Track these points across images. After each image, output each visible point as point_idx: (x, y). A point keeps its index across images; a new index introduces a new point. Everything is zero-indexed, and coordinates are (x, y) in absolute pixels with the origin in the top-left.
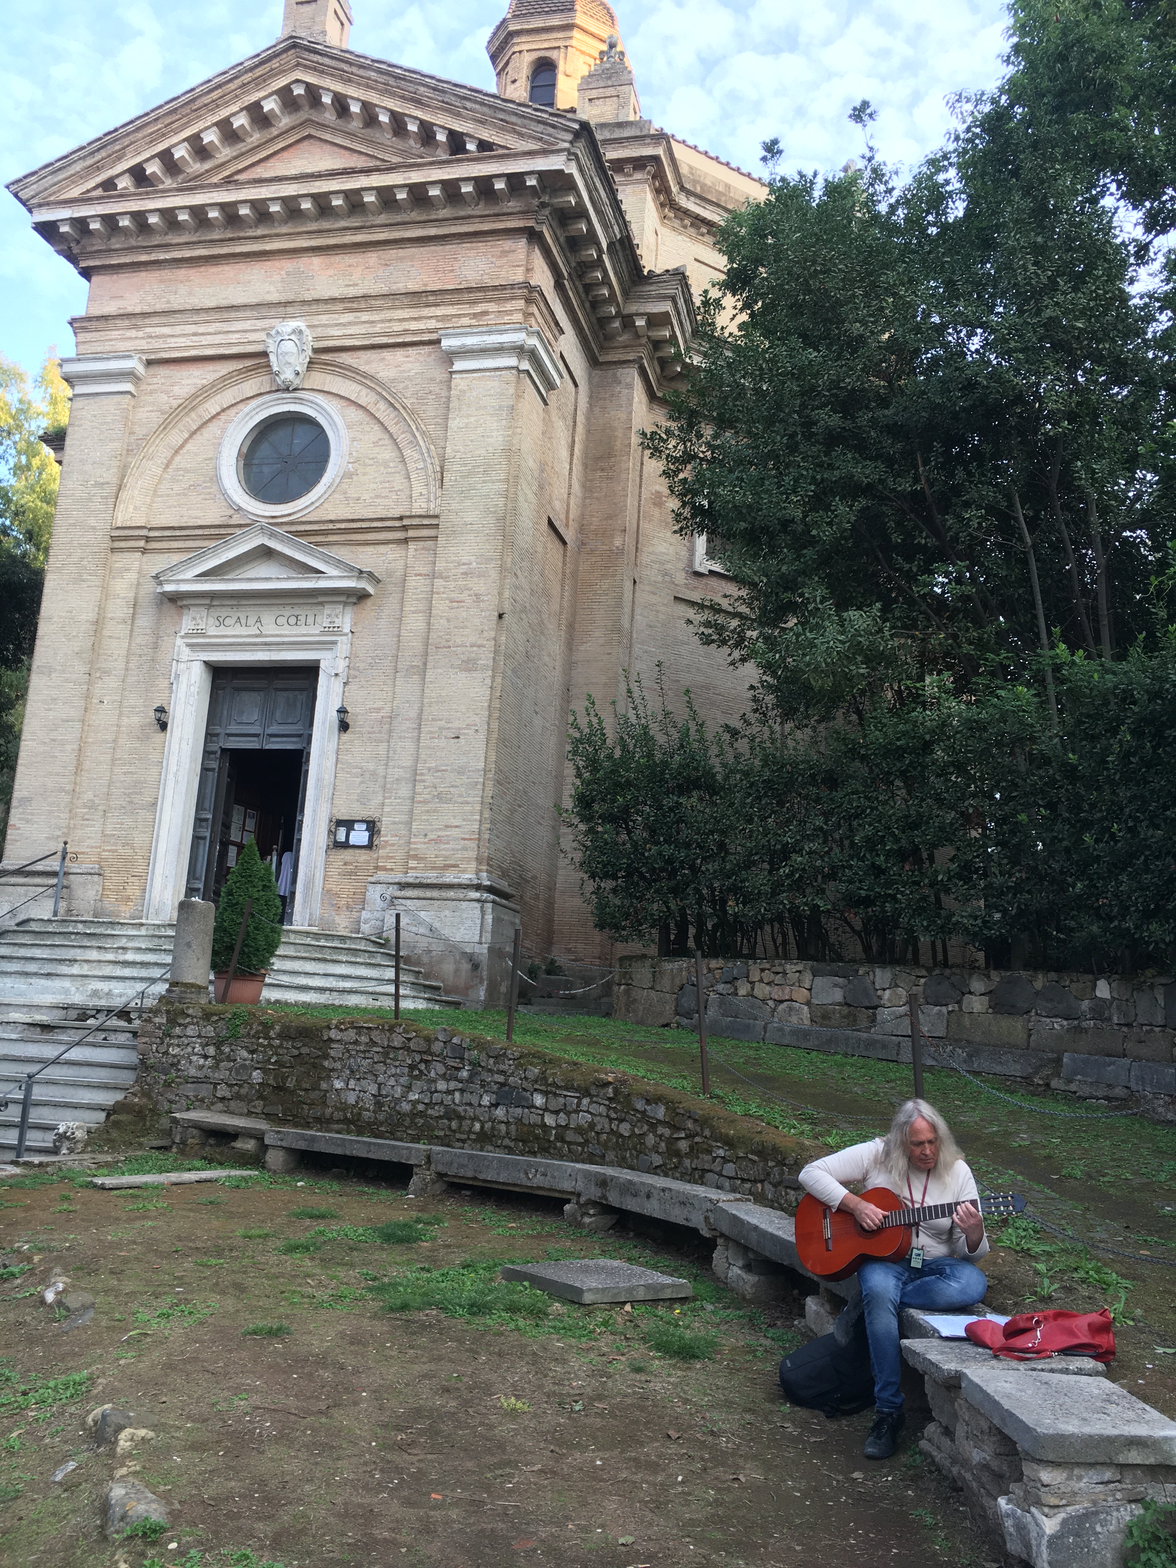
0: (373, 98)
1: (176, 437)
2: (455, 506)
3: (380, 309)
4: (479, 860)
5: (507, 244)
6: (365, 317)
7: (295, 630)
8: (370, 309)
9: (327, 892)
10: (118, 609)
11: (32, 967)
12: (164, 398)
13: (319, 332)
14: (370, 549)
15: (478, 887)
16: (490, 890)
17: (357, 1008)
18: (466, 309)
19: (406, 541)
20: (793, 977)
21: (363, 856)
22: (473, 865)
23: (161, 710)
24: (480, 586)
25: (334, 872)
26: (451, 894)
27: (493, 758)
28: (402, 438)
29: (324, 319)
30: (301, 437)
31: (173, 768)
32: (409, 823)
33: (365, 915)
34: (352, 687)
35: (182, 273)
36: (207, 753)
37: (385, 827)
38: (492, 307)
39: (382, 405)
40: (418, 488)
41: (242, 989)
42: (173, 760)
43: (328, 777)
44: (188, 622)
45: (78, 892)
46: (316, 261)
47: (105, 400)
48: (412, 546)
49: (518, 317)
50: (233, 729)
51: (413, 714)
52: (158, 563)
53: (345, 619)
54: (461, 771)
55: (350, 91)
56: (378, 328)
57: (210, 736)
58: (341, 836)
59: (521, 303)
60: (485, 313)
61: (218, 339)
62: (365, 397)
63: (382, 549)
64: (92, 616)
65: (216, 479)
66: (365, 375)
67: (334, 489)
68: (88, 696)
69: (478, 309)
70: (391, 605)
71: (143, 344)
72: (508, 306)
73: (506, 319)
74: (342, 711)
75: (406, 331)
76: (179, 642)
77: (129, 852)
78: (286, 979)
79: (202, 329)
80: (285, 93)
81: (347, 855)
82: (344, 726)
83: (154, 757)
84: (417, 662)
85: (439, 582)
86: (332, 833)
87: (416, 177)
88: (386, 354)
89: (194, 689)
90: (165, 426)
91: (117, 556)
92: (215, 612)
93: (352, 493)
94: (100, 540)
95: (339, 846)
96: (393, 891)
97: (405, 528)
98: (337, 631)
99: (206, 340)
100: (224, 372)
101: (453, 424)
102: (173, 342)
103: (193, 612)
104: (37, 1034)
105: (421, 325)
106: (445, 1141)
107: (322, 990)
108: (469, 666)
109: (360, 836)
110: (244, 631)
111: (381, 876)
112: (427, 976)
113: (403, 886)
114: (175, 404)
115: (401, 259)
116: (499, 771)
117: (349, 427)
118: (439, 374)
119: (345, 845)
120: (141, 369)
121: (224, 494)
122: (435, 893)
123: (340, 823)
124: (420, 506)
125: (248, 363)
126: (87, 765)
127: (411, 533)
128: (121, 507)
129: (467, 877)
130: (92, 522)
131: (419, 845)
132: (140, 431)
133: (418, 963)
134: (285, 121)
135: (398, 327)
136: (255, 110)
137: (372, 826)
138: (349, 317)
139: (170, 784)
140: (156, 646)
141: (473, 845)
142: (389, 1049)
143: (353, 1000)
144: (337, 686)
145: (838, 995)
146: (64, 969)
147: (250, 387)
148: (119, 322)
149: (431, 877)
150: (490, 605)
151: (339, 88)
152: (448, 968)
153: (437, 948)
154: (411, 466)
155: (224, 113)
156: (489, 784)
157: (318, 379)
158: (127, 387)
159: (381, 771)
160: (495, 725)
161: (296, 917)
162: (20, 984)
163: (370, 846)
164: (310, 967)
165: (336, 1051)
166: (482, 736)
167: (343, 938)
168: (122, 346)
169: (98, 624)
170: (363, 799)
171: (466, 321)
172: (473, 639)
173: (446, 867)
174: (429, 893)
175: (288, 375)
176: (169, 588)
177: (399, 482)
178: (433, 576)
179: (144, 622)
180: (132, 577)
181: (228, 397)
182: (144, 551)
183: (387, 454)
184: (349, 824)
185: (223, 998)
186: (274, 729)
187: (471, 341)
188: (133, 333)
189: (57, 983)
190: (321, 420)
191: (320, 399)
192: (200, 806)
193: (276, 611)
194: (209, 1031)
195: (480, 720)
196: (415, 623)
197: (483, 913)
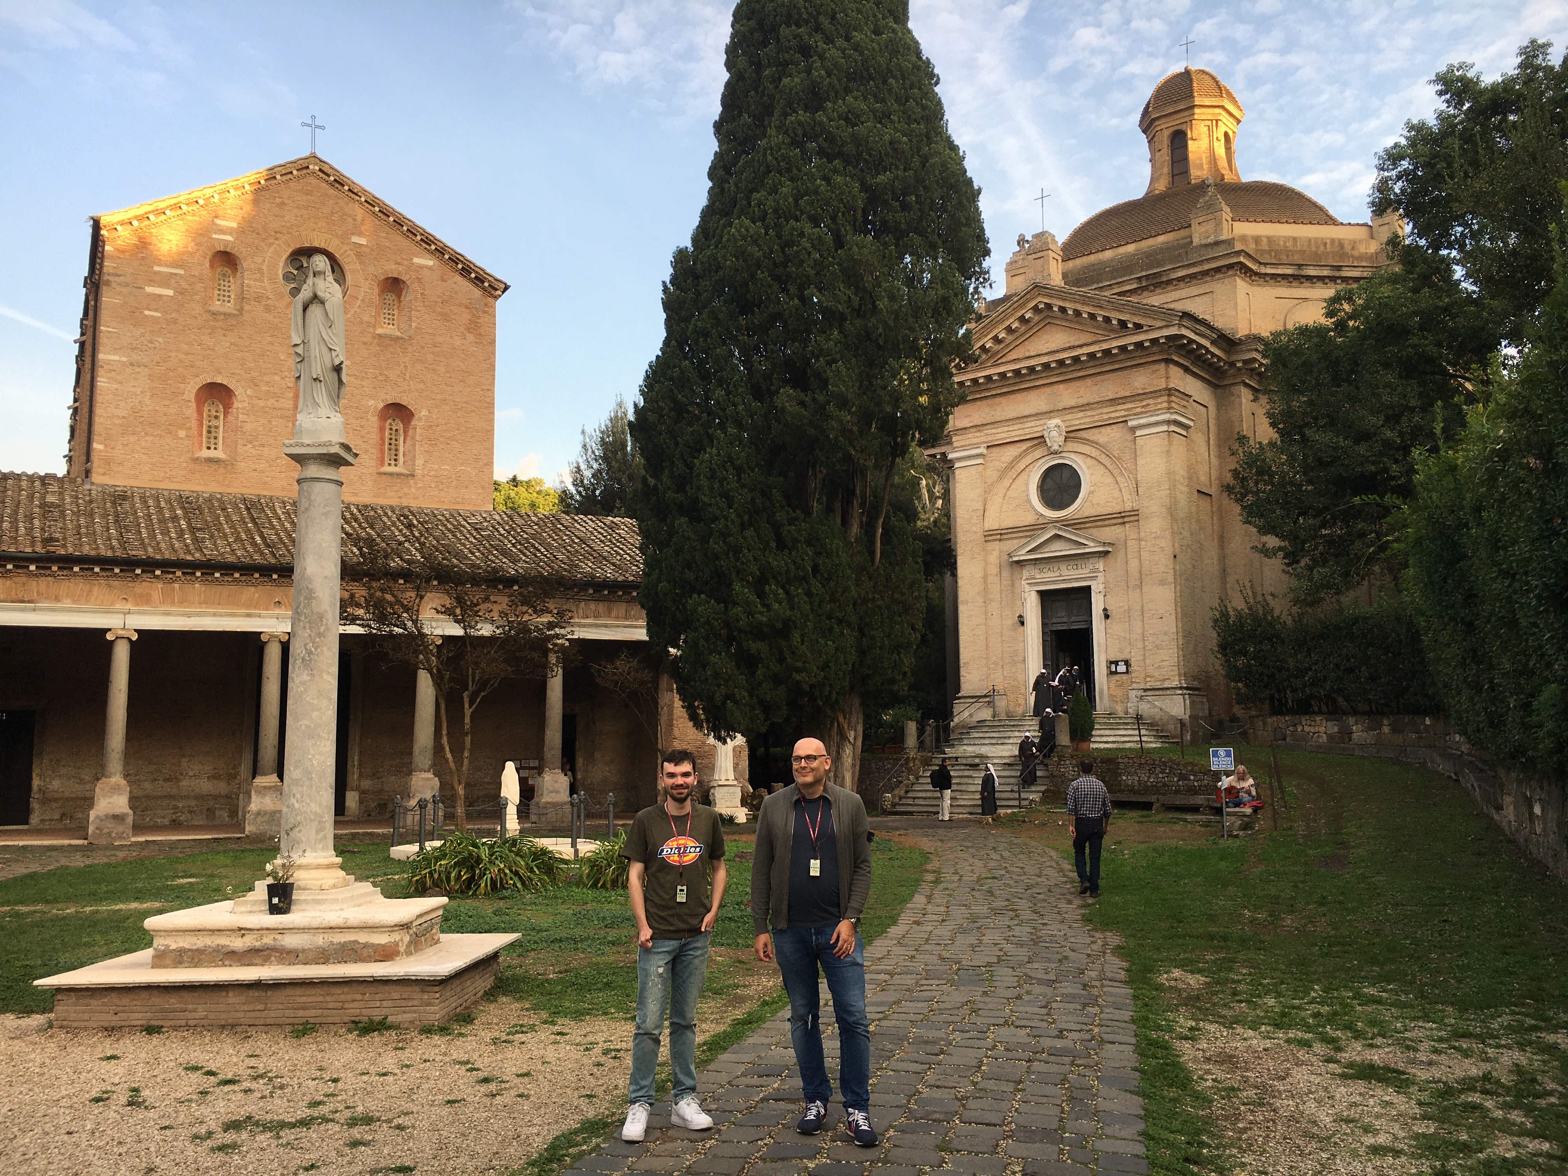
0: (1079, 307)
1: (1006, 483)
2: (1146, 504)
3: (1096, 409)
4: (1179, 675)
5: (1156, 367)
6: (1089, 413)
7: (1077, 572)
8: (1092, 409)
9: (1111, 696)
10: (993, 570)
11: (994, 741)
12: (997, 463)
13: (1068, 423)
14: (1107, 529)
15: (1181, 688)
16: (1187, 688)
17: (1130, 749)
18: (1139, 404)
19: (1124, 523)
20: (1318, 722)
21: (1125, 677)
22: (1177, 678)
23: (1020, 616)
24: (1163, 543)
25: (1112, 686)
26: (1168, 692)
27: (1180, 625)
28: (1116, 472)
29: (1069, 417)
30: (1066, 474)
31: (1030, 643)
32: (1144, 660)
33: (1129, 705)
34: (1108, 597)
35: (997, 400)
36: (1044, 633)
37: (1133, 662)
38: (1151, 401)
39: (1103, 456)
40: (1127, 497)
41: (1083, 745)
42: (1030, 639)
43: (1103, 641)
44: (1026, 573)
45: (997, 703)
46: (1061, 386)
47: (971, 469)
48: (1127, 525)
49: (1165, 405)
50: (1054, 620)
51: (1139, 608)
52: (1009, 545)
53: (1100, 565)
54: (1166, 633)
55: (1066, 305)
56: (1096, 418)
57: (1044, 625)
58: (1113, 669)
59: (1166, 398)
60: (1148, 405)
61: (1019, 433)
62: (1095, 453)
63: (1113, 528)
64: (981, 574)
65: (1029, 501)
66: (1093, 442)
67: (1085, 501)
68: (986, 613)
69: (1144, 403)
70: (1121, 554)
71: (984, 439)
72: (1159, 400)
73: (1159, 407)
74: (1105, 610)
75: (1110, 418)
76: (1023, 582)
77: (1015, 683)
78: (1098, 739)
79: (1011, 428)
80: (1036, 309)
81: (1117, 677)
82: (1107, 617)
83: (1021, 639)
84: (1138, 582)
85: (1143, 543)
86: (1109, 668)
87: (1105, 346)
88: (1103, 430)
89: (1034, 604)
90: (1001, 478)
91: (988, 544)
92: (1038, 567)
93: (1095, 501)
94: (980, 536)
95: (1112, 673)
96: (1141, 693)
97: (1123, 517)
98: (1097, 571)
99: (1013, 434)
100: (1024, 448)
101: (1140, 462)
102: (998, 436)
103: (1028, 567)
104: (1007, 767)
105: (1117, 414)
106: (1164, 794)
107: (1114, 742)
108: (1162, 583)
109: (1122, 668)
110: (1052, 574)
111: (1135, 686)
112: (1162, 731)
113: (1145, 690)
114: (1004, 466)
115: (1102, 381)
116: (1184, 631)
117: (1088, 468)
118: (1129, 437)
119: (1116, 673)
120: (984, 451)
121: (1035, 510)
122: (1161, 693)
123: (1111, 663)
124: (1128, 506)
125: (1036, 442)
126: (990, 645)
127: (1126, 519)
128: (986, 520)
129: (1175, 683)
130: (974, 529)
131: (1150, 670)
132: (989, 481)
133: (1157, 725)
134: (1037, 318)
135: (1106, 417)
136: (1022, 319)
137: (1127, 663)
138: (1081, 415)
139: (1030, 650)
140: (1013, 585)
141: (1176, 668)
142: (1140, 764)
143: (1128, 745)
144: (1101, 597)
145: (1336, 729)
146: (1007, 741)
147: (1038, 453)
148: (972, 430)
149: (1158, 685)
150: (1169, 551)
151: (1061, 304)
152: (1171, 727)
153: (1165, 718)
154: (1122, 485)
155: (1007, 323)
156: (1180, 639)
157: (1071, 446)
158: (980, 461)
159: (1127, 636)
160: (1179, 610)
161: (1098, 708)
162: (992, 748)
163: (1127, 672)
164: (1107, 732)
165: (1122, 766)
166: (1174, 616)
167: (1120, 718)
168: (974, 441)
169: (985, 578)
170: (1121, 651)
171: (1139, 410)
172: (1163, 569)
173: (1164, 680)
174: (1157, 693)
175: (1056, 447)
176: (1015, 559)
177: (1117, 494)
178: (1140, 540)
179: (1006, 574)
180: (996, 553)
181: (1028, 460)
182: (1000, 540)
183: (1110, 480)
184: (1116, 663)
185: (1076, 750)
186: (1073, 619)
187: (1142, 421)
188: (978, 434)
189: (1006, 747)
190: (1074, 466)
191: (1072, 456)
192: (1045, 658)
193: (1066, 563)
194: (1074, 762)
195: (1171, 608)
196: (1134, 564)
197: (1184, 700)
